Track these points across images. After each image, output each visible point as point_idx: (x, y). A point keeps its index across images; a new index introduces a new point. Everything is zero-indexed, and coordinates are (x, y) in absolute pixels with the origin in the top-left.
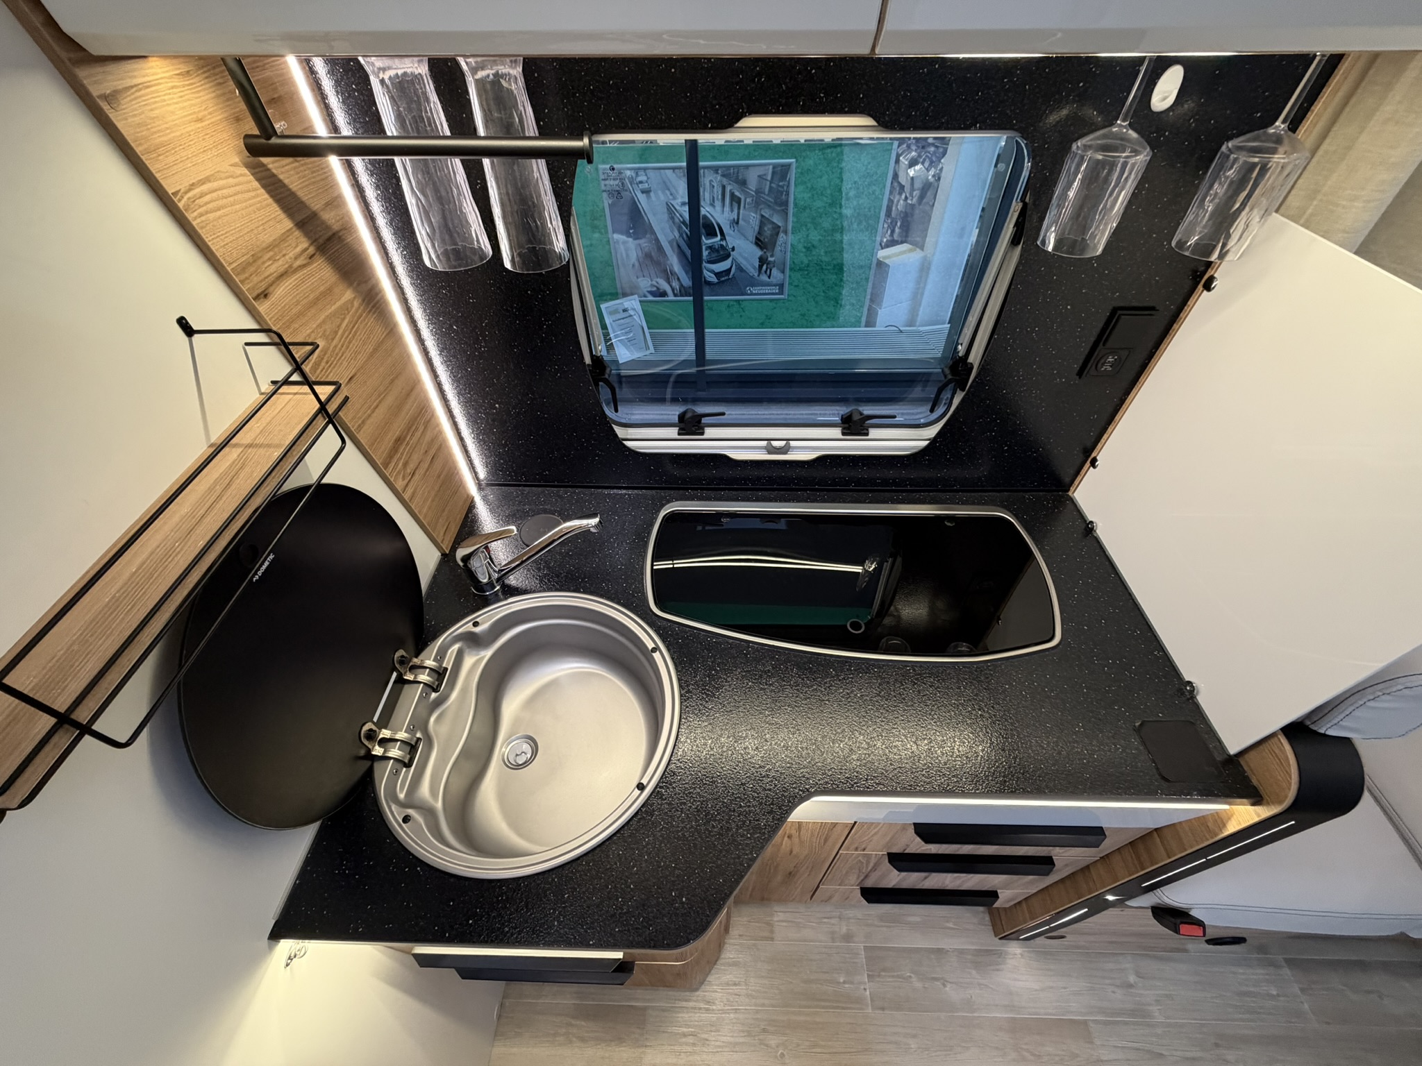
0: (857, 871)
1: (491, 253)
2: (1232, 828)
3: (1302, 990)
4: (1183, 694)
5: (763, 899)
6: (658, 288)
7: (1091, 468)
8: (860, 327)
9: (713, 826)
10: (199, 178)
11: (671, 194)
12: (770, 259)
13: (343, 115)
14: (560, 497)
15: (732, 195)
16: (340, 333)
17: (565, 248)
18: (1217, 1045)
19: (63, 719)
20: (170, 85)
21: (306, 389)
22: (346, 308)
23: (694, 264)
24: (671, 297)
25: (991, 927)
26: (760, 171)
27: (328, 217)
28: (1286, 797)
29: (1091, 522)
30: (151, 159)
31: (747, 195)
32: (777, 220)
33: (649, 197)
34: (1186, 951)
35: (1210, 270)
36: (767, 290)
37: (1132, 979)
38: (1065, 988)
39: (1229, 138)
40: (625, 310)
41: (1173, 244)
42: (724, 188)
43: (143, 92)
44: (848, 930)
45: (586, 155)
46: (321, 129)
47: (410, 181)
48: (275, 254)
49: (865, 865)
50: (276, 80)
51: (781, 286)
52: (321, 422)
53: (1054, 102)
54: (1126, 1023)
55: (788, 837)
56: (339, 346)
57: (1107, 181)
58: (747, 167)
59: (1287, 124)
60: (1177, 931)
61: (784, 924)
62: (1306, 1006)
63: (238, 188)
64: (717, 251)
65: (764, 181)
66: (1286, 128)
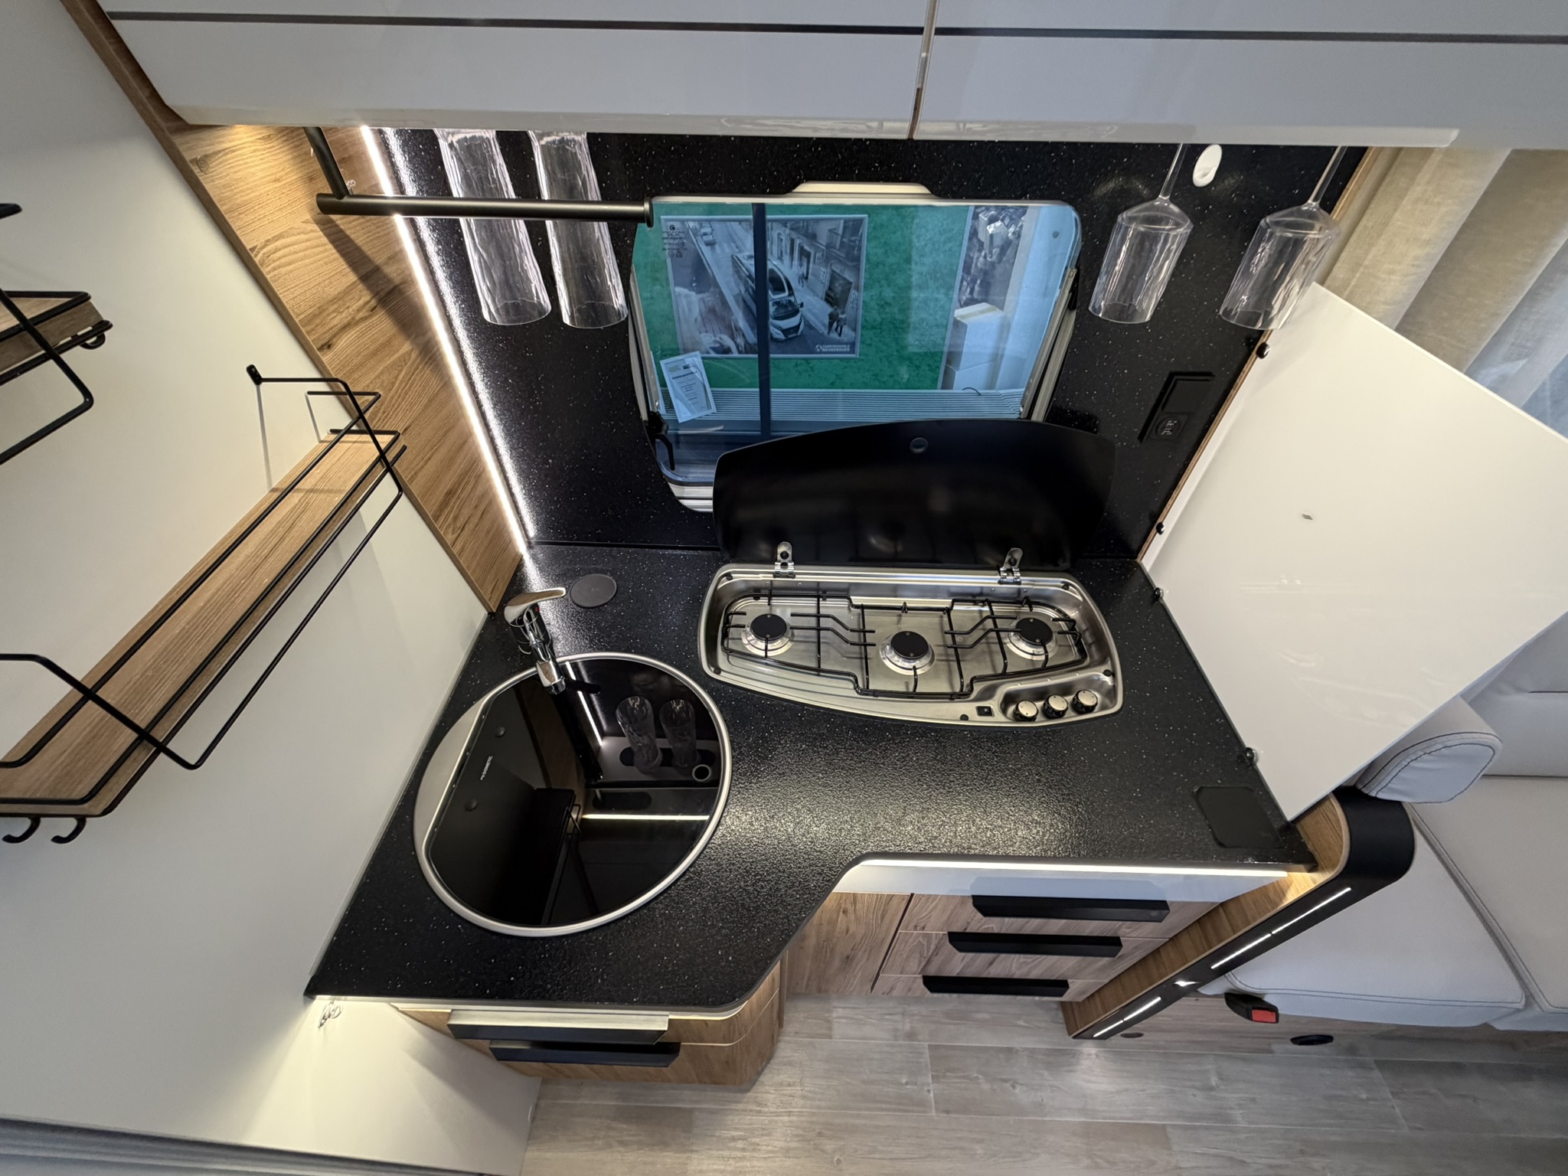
0: (918, 955)
1: (550, 308)
2: (1291, 897)
3: (1392, 1093)
4: (1243, 761)
5: (819, 991)
6: (722, 345)
7: (1158, 534)
8: (936, 389)
9: (762, 887)
10: (274, 235)
11: (737, 247)
12: (841, 316)
13: (409, 173)
14: (614, 557)
15: (802, 251)
16: (398, 382)
17: (624, 305)
18: (1302, 1152)
19: (144, 735)
20: (253, 148)
21: (367, 438)
22: (403, 359)
23: (759, 320)
24: (736, 355)
25: (1064, 1026)
26: (831, 225)
27: (390, 270)
28: (1338, 861)
29: (1158, 589)
30: (233, 217)
31: (817, 249)
32: (848, 276)
33: (713, 250)
34: (1271, 1052)
35: (1262, 338)
36: (838, 348)
37: (1214, 1081)
38: (1143, 1090)
39: (1270, 213)
40: (686, 367)
41: (1221, 312)
42: (792, 242)
43: (228, 156)
44: (911, 1027)
45: (647, 219)
46: (388, 189)
47: (473, 238)
48: (340, 307)
49: (925, 947)
50: (347, 141)
51: (853, 345)
52: (380, 470)
53: (1100, 175)
54: (1206, 1128)
55: (844, 912)
56: (396, 397)
57: (1151, 251)
58: (817, 221)
59: (1319, 202)
60: (1249, 1017)
61: (843, 1020)
62: (1397, 1110)
63: (308, 244)
64: (786, 306)
65: (835, 236)
66: (1318, 206)
